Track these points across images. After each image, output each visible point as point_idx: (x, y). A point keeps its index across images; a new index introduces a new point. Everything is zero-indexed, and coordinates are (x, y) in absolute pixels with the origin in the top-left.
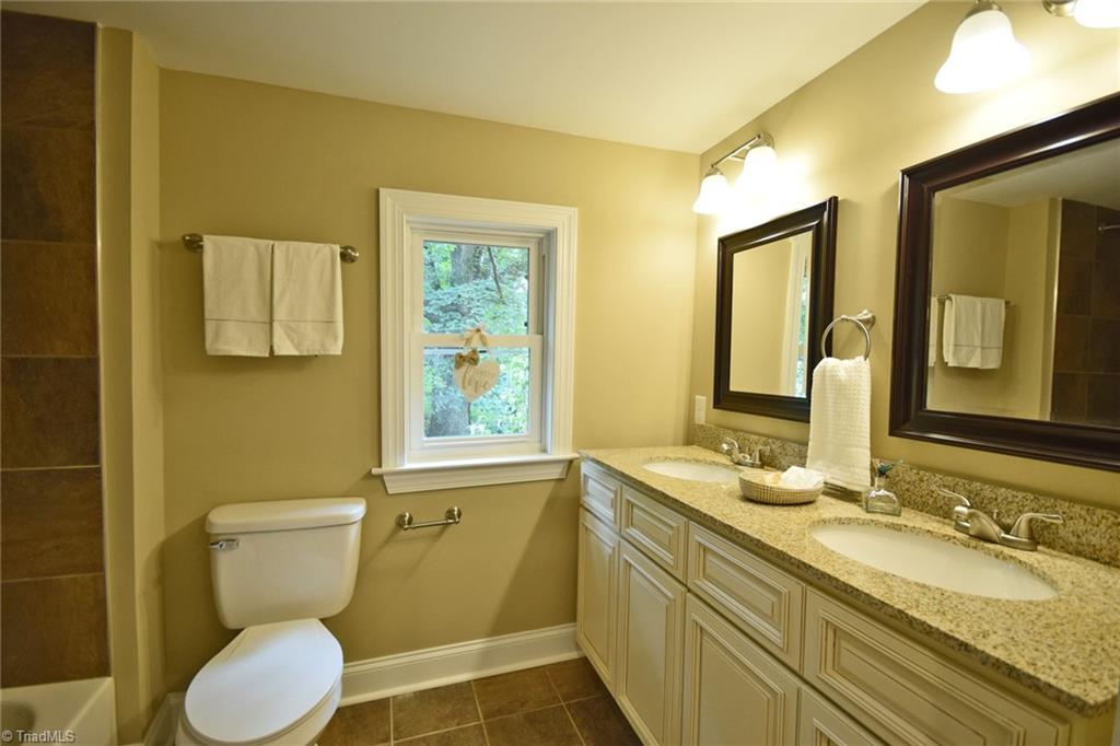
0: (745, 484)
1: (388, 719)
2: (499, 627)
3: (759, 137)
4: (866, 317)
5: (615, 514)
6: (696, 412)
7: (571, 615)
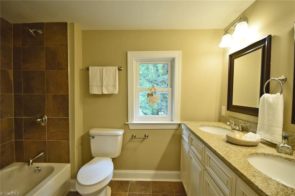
0: (228, 137)
1: (128, 186)
2: (158, 168)
3: (241, 19)
4: (282, 78)
5: (189, 140)
6: (222, 111)
7: (178, 169)
